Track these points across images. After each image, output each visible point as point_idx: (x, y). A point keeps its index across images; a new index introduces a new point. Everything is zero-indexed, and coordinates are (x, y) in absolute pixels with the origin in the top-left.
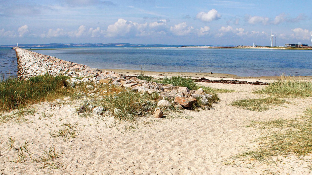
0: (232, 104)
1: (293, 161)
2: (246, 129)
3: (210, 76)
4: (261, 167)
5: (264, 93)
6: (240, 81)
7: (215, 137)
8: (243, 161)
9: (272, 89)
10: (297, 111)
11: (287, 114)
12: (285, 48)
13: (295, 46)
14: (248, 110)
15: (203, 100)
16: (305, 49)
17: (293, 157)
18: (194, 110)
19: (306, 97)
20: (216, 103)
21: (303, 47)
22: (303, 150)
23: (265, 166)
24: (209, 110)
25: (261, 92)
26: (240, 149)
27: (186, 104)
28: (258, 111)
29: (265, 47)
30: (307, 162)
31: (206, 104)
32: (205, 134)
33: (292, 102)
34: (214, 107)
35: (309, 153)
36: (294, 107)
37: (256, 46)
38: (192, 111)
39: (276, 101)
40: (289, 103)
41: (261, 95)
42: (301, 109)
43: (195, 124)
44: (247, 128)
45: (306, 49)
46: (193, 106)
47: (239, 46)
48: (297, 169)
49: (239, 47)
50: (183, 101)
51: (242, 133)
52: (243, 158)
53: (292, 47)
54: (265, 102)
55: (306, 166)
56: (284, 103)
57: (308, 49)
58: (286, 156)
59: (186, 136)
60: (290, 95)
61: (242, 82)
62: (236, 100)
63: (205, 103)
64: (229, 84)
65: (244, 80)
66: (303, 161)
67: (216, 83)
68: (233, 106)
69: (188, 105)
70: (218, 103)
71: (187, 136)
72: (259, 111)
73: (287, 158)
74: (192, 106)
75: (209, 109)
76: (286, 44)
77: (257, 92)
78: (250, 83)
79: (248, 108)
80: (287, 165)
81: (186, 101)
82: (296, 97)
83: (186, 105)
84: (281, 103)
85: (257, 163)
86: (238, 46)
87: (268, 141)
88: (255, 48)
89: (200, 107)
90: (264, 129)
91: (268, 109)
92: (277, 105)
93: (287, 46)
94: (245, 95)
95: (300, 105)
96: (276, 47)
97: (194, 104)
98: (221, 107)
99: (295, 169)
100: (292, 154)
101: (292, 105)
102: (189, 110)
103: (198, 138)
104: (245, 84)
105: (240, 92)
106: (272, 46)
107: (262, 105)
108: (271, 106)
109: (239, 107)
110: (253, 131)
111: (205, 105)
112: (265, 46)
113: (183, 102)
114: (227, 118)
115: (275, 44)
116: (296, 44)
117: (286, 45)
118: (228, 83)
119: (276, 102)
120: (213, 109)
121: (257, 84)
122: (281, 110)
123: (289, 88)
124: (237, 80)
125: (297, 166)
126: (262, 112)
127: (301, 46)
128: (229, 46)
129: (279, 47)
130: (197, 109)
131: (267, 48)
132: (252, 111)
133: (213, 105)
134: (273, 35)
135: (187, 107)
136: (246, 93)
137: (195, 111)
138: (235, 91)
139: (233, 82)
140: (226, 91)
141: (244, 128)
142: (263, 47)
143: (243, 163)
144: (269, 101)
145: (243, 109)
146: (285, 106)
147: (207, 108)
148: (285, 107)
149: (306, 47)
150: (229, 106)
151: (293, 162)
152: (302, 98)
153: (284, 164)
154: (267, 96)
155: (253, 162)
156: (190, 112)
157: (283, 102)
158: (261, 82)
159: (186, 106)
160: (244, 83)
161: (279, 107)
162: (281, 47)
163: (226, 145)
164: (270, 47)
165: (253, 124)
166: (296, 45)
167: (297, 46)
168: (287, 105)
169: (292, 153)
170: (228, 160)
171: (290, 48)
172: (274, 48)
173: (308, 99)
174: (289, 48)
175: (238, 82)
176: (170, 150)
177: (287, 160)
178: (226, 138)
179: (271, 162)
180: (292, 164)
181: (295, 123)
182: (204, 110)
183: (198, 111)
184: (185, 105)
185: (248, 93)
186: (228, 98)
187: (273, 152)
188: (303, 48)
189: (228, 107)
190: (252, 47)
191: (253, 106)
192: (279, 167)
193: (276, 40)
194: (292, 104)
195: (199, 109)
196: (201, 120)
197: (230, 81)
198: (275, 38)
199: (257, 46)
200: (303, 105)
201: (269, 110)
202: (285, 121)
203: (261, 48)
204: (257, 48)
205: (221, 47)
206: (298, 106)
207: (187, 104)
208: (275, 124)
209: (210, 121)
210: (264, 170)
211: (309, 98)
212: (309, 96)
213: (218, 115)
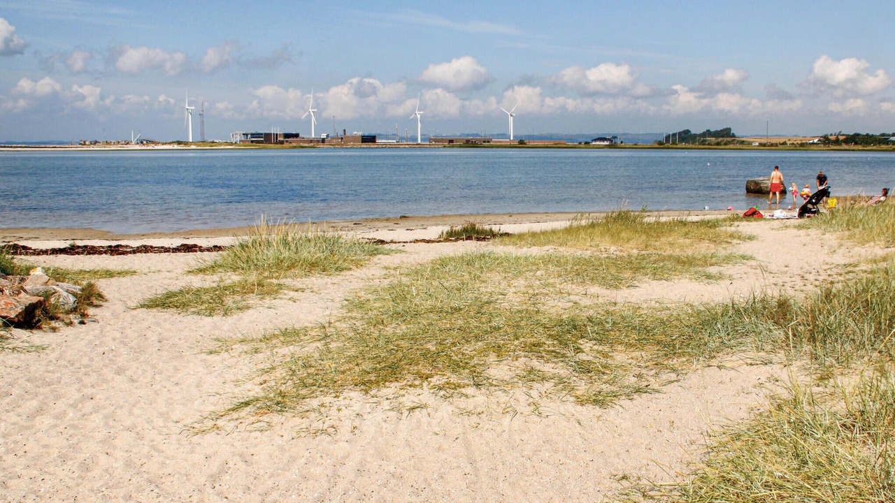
0: (142, 306)
1: (358, 402)
2: (209, 357)
3: (25, 237)
4: (288, 425)
5: (220, 270)
6: (132, 248)
7: (136, 384)
8: (240, 421)
9: (242, 258)
10: (325, 306)
11: (301, 316)
12: (231, 144)
13: (262, 139)
14: (195, 316)
15: (61, 300)
16: (291, 145)
17: (356, 395)
18: (40, 328)
19: (337, 273)
20: (97, 306)
21: (287, 141)
22: (373, 378)
23: (297, 420)
24: (83, 325)
25: (213, 268)
26: (216, 401)
27: (17, 313)
28: (224, 316)
29: (170, 143)
30: (387, 399)
31: (74, 310)
32: (105, 381)
33: (304, 286)
34: (95, 317)
35: (387, 384)
36: (315, 298)
37: (142, 143)
38: (34, 331)
39: (263, 286)
40: (296, 291)
41: (216, 278)
42: (333, 301)
43: (62, 362)
44: (213, 355)
45: (295, 147)
46: (37, 318)
47: (85, 142)
48: (370, 416)
49: (85, 144)
50: (7, 304)
51: (203, 368)
52: (235, 415)
53: (252, 142)
54: (234, 292)
55: (388, 408)
56: (286, 292)
57: (303, 147)
58: (338, 394)
59: (52, 391)
60: (293, 270)
61: (138, 248)
62: (149, 295)
63: (67, 307)
64: (104, 255)
65: (144, 244)
66: (379, 399)
67: (62, 255)
68: (149, 310)
69: (20, 316)
70: (101, 306)
71: (56, 391)
72: (225, 314)
73: (340, 399)
74: (34, 317)
75: (82, 323)
76: (236, 134)
77: (201, 271)
78: (167, 250)
79: (193, 310)
80: (345, 412)
81: (16, 304)
82: (311, 275)
83: (17, 316)
84: (277, 292)
85: (276, 418)
86: (82, 143)
87: (280, 373)
88: (138, 147)
89: (58, 319)
90: (256, 352)
91: (248, 308)
92: (268, 298)
93: (238, 139)
94: (169, 281)
95: (325, 291)
96: (204, 142)
97: (38, 312)
98: (115, 315)
99: (365, 417)
100: (350, 389)
101: (307, 294)
102: (26, 329)
103: (89, 391)
104: (151, 252)
105: (151, 274)
106: (191, 141)
107: (229, 301)
108: (252, 300)
109: (166, 310)
110: (230, 362)
111: (68, 312)
112: (171, 141)
113: (4, 306)
114: (147, 339)
115: (202, 134)
116: (266, 132)
117: (236, 137)
118: (101, 253)
119: (265, 290)
120: (94, 321)
121: (189, 252)
122: (282, 309)
123: (286, 254)
124: (123, 243)
125: (369, 411)
126: (235, 316)
127: (281, 139)
128: (49, 143)
129: (213, 142)
130: (50, 324)
131: (176, 147)
132: (206, 316)
133: (91, 311)
134: (193, 108)
135: (19, 320)
136: (168, 274)
137: (45, 331)
138: (135, 272)
139: (115, 251)
140: (109, 274)
141: (204, 356)
142: (165, 144)
143: (241, 423)
144: (244, 288)
145: (179, 314)
146: (288, 297)
147: (76, 321)
148: (290, 299)
149: (295, 139)
150: (138, 310)
151: (358, 404)
152: (326, 277)
153: (339, 410)
154: (233, 278)
155: (266, 418)
156: (31, 334)
157: (281, 289)
158: (195, 246)
159: (16, 320)
160: (146, 249)
161: (274, 301)
162: (221, 144)
163: (175, 398)
164: (186, 143)
165: (222, 345)
166: (265, 134)
167: (267, 138)
168: (292, 294)
169: (350, 387)
170: (195, 425)
171: (247, 144)
172: (199, 146)
173: (344, 278)
174: (245, 146)
175: (129, 250)
176: (27, 428)
177: (341, 401)
178: (168, 385)
179: (308, 411)
180: (357, 407)
181: (330, 330)
182: (70, 327)
183: (54, 330)
184: (12, 317)
185: (174, 275)
186: (124, 292)
187: (304, 392)
188: (286, 145)
189: (134, 312)
190: (128, 144)
191: (207, 305)
192: (329, 418)
193: (203, 122)
194: (306, 291)
195: (54, 324)
196: (76, 351)
197: (103, 247)
198: (201, 116)
199: (145, 142)
200: (335, 292)
201: (251, 311)
202: (305, 330)
203: (156, 147)
204: (146, 148)
205: (21, 147)
206: (323, 294)
207: (20, 313)
208: (282, 338)
209: (101, 350)
210: (298, 428)
211: (343, 273)
212: (342, 270)
213: (118, 335)
